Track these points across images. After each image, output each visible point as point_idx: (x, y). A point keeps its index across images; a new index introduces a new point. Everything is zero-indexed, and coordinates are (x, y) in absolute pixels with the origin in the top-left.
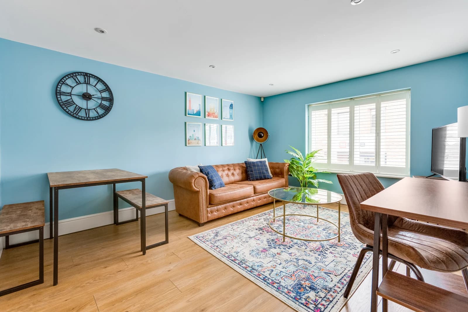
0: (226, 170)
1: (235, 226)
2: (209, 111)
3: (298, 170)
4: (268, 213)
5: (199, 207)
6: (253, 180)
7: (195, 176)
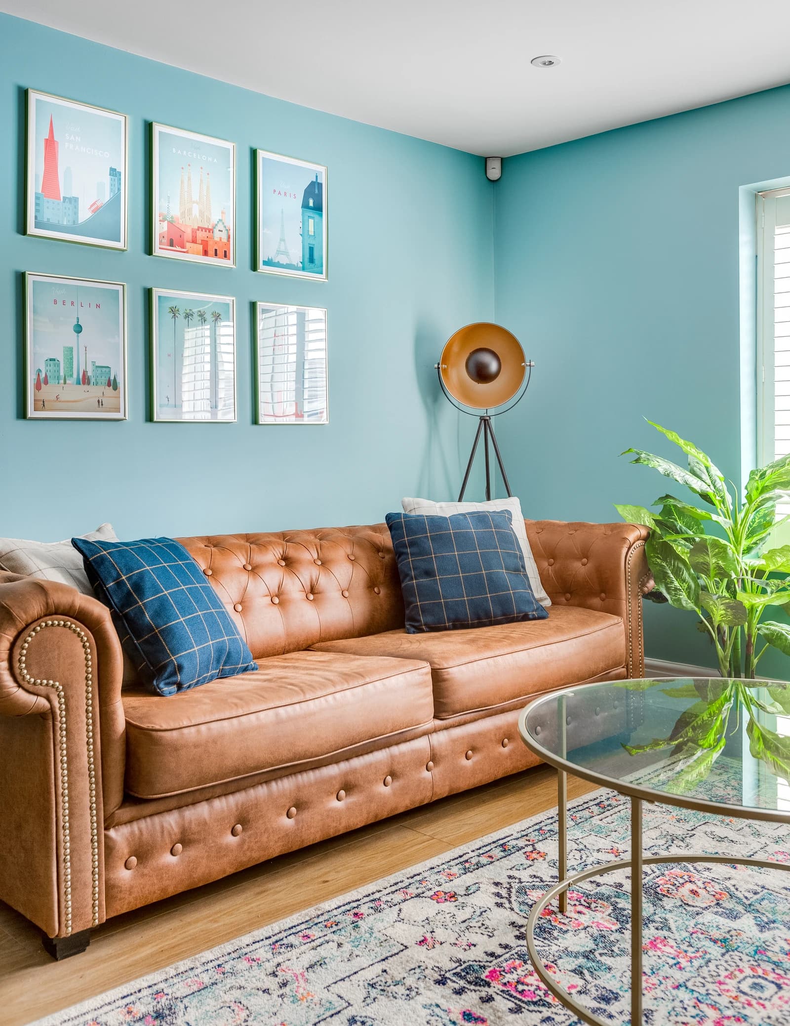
0: (272, 564)
1: (295, 952)
2: (175, 211)
3: (702, 568)
4: (521, 843)
5: (47, 830)
6: (433, 629)
7: (15, 612)
